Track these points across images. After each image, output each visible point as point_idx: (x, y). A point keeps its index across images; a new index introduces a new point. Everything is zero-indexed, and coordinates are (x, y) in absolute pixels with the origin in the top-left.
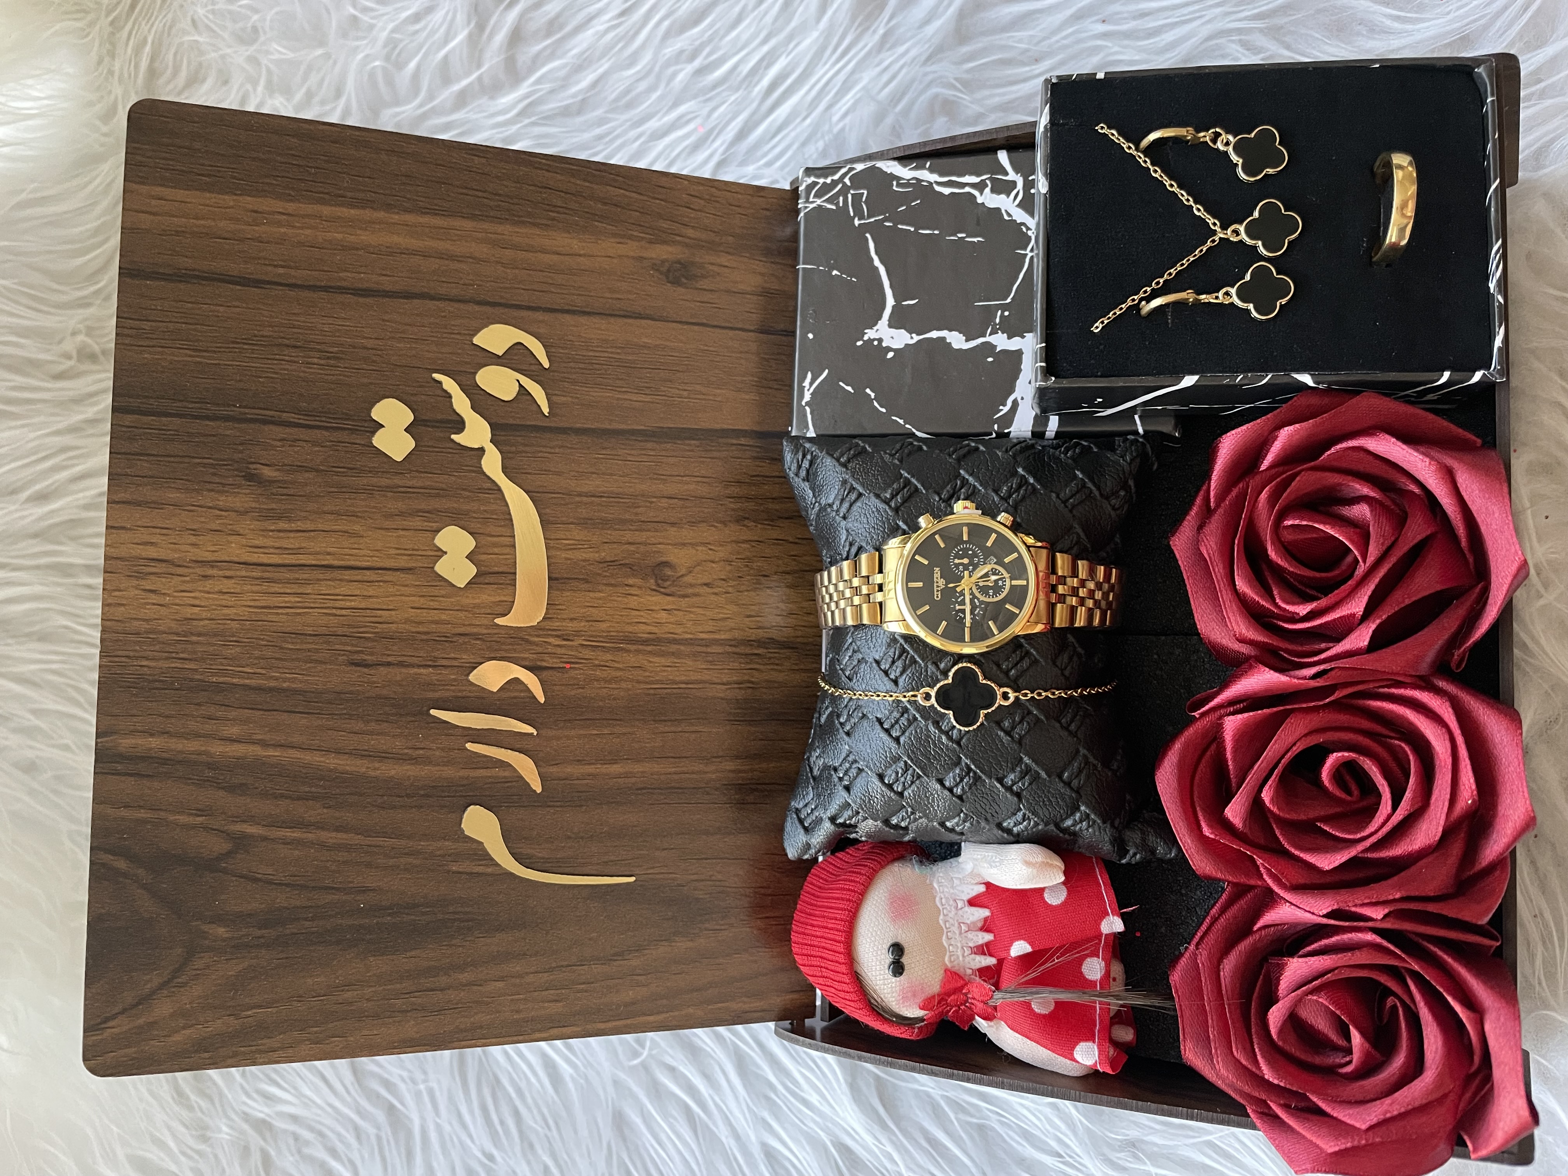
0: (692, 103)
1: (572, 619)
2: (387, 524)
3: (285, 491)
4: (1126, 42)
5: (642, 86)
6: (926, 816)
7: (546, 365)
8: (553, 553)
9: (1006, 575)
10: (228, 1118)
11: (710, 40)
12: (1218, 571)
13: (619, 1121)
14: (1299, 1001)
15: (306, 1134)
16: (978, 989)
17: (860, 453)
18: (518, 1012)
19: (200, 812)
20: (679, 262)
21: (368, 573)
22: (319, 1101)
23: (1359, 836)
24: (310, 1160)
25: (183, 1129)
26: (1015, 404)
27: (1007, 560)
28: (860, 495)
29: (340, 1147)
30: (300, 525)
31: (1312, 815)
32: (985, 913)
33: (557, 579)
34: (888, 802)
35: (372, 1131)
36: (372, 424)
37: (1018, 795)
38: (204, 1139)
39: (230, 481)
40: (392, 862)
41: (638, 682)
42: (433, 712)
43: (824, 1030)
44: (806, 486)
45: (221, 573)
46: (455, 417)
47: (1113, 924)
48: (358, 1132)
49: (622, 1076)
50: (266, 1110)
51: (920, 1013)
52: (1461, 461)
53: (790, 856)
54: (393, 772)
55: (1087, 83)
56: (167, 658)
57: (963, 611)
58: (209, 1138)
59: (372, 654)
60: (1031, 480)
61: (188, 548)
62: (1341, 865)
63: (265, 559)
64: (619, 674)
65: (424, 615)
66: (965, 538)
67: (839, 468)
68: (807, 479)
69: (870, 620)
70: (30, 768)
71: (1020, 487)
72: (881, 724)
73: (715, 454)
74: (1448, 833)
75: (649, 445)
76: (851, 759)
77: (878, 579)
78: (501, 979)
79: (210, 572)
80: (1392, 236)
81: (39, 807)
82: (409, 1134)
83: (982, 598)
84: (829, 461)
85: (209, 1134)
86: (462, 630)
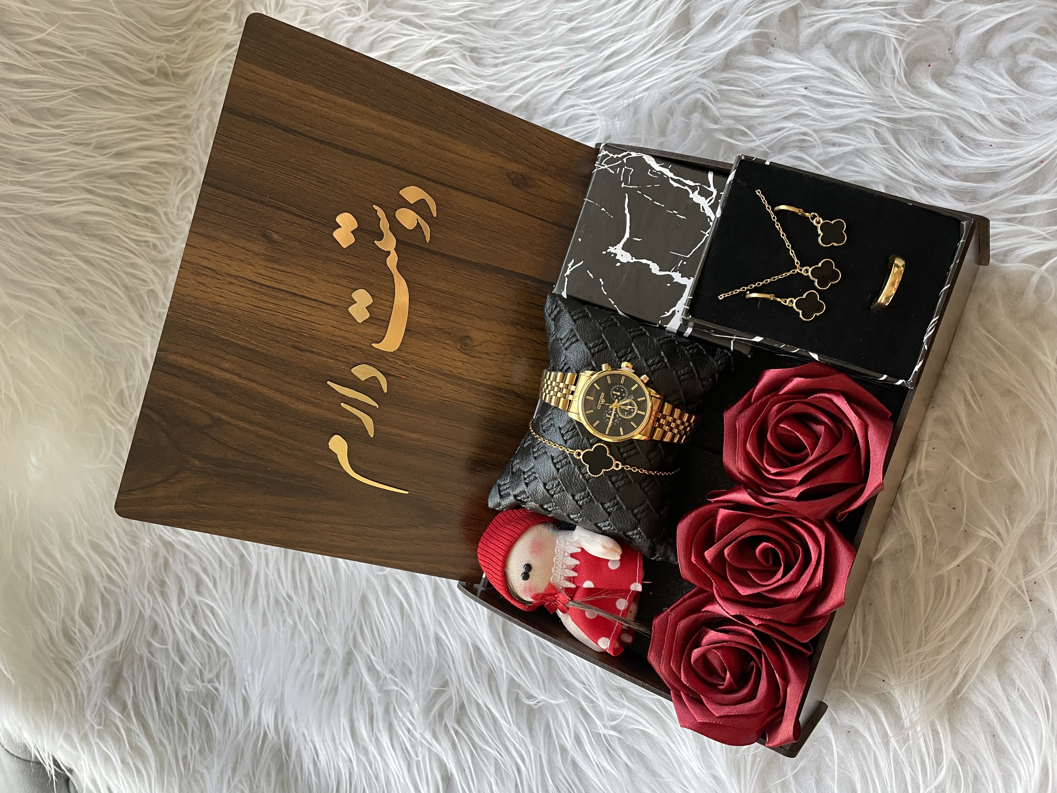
0: (562, 48)
1: (412, 354)
2: (331, 280)
3: (281, 248)
4: (814, 105)
5: (536, 25)
6: (561, 509)
7: (435, 215)
8: (411, 316)
9: (636, 408)
10: (151, 535)
11: (584, 13)
12: (740, 437)
13: (364, 601)
14: (709, 650)
15: (191, 556)
16: (563, 597)
17: (584, 317)
18: (333, 541)
19: (200, 402)
20: (522, 175)
21: (313, 302)
22: (204, 542)
23: (764, 583)
24: (191, 571)
25: (124, 534)
26: (674, 313)
27: (639, 400)
28: (578, 340)
29: (209, 568)
30: (285, 268)
31: (745, 567)
32: (577, 562)
33: (410, 331)
34: (544, 498)
35: (229, 565)
36: (334, 224)
37: (609, 514)
38: (135, 543)
39: (255, 236)
40: (289, 452)
41: (437, 394)
42: (328, 382)
43: (482, 591)
44: (552, 323)
45: (239, 283)
46: (379, 231)
47: (637, 587)
48: (221, 563)
49: (372, 578)
50: (173, 538)
51: (531, 600)
52: (873, 422)
53: (489, 506)
54: (301, 407)
55: (759, 164)
56: (202, 320)
57: (609, 419)
58: (138, 543)
59: (305, 345)
60: (666, 361)
61: (226, 266)
62: (749, 595)
63: (263, 282)
64: (428, 388)
65: (337, 332)
66: (622, 382)
67: (571, 322)
68: (554, 320)
69: (563, 407)
70: (80, 312)
71: (659, 362)
72: (553, 459)
73: (511, 285)
74: (803, 596)
75: (478, 272)
76: (533, 470)
77: (573, 388)
78: (329, 523)
79: (233, 281)
80: (882, 299)
81: (82, 337)
82: (249, 574)
83: (621, 415)
84: (567, 315)
85: (137, 541)
86: (355, 344)
